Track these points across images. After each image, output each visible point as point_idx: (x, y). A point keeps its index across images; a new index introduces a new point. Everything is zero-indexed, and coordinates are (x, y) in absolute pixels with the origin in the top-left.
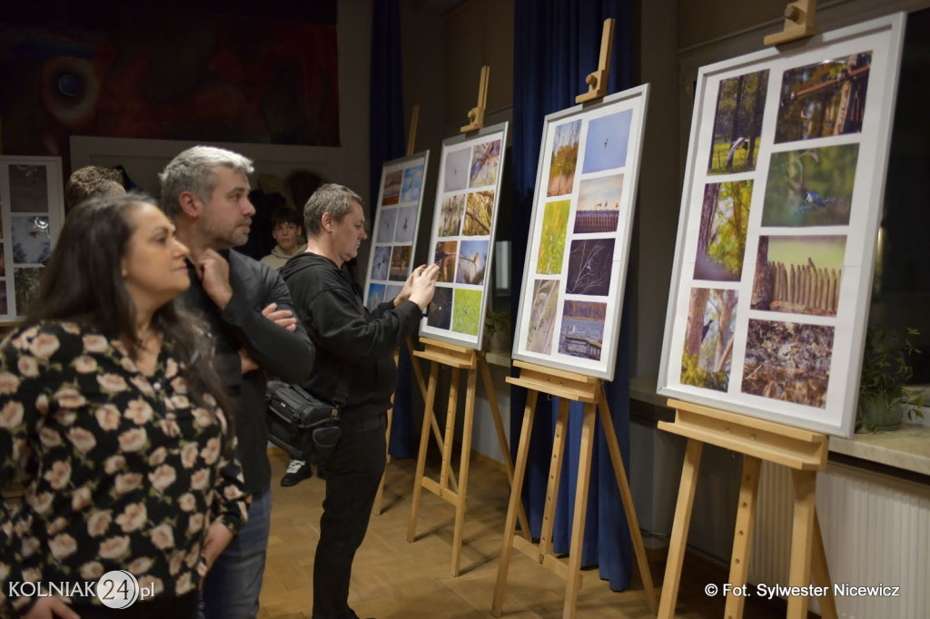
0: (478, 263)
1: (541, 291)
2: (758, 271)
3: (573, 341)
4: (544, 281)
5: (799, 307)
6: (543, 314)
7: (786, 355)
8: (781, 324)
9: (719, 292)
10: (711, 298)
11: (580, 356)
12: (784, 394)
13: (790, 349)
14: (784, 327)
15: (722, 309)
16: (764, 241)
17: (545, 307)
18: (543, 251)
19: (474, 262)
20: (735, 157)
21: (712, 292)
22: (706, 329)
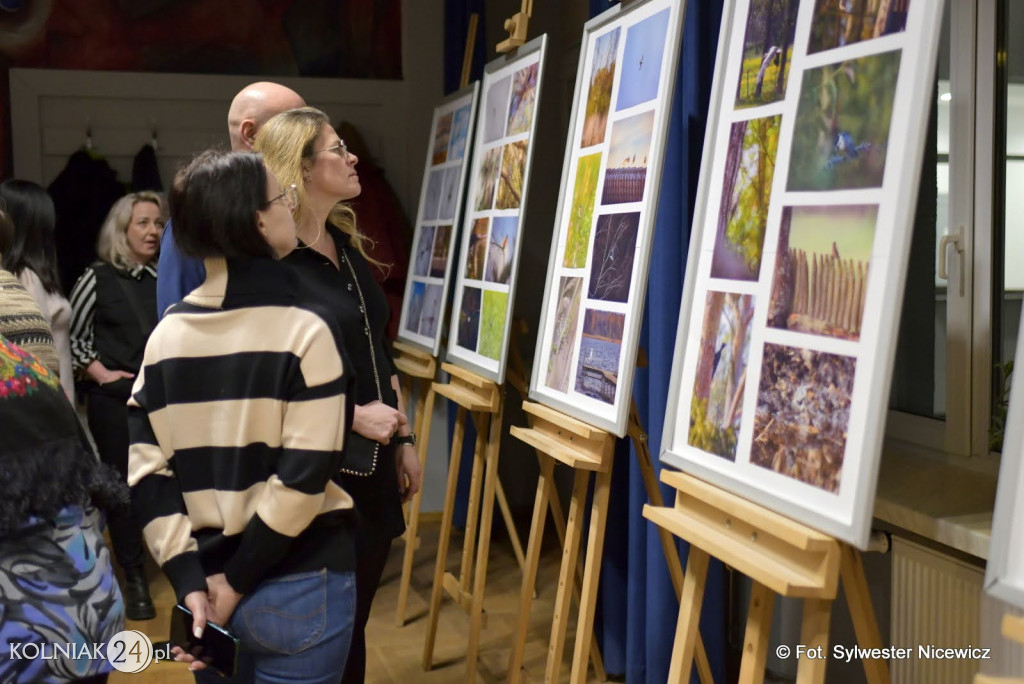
0: (507, 250)
1: (565, 295)
2: (779, 264)
3: (590, 374)
4: (570, 279)
5: (820, 324)
6: (564, 330)
7: (800, 403)
8: (798, 351)
9: (736, 297)
10: (726, 307)
11: (595, 397)
12: (795, 468)
13: (805, 392)
14: (801, 357)
15: (737, 323)
16: (787, 212)
17: (567, 319)
18: (571, 232)
19: (503, 248)
20: (766, 78)
21: (728, 298)
22: (717, 357)
